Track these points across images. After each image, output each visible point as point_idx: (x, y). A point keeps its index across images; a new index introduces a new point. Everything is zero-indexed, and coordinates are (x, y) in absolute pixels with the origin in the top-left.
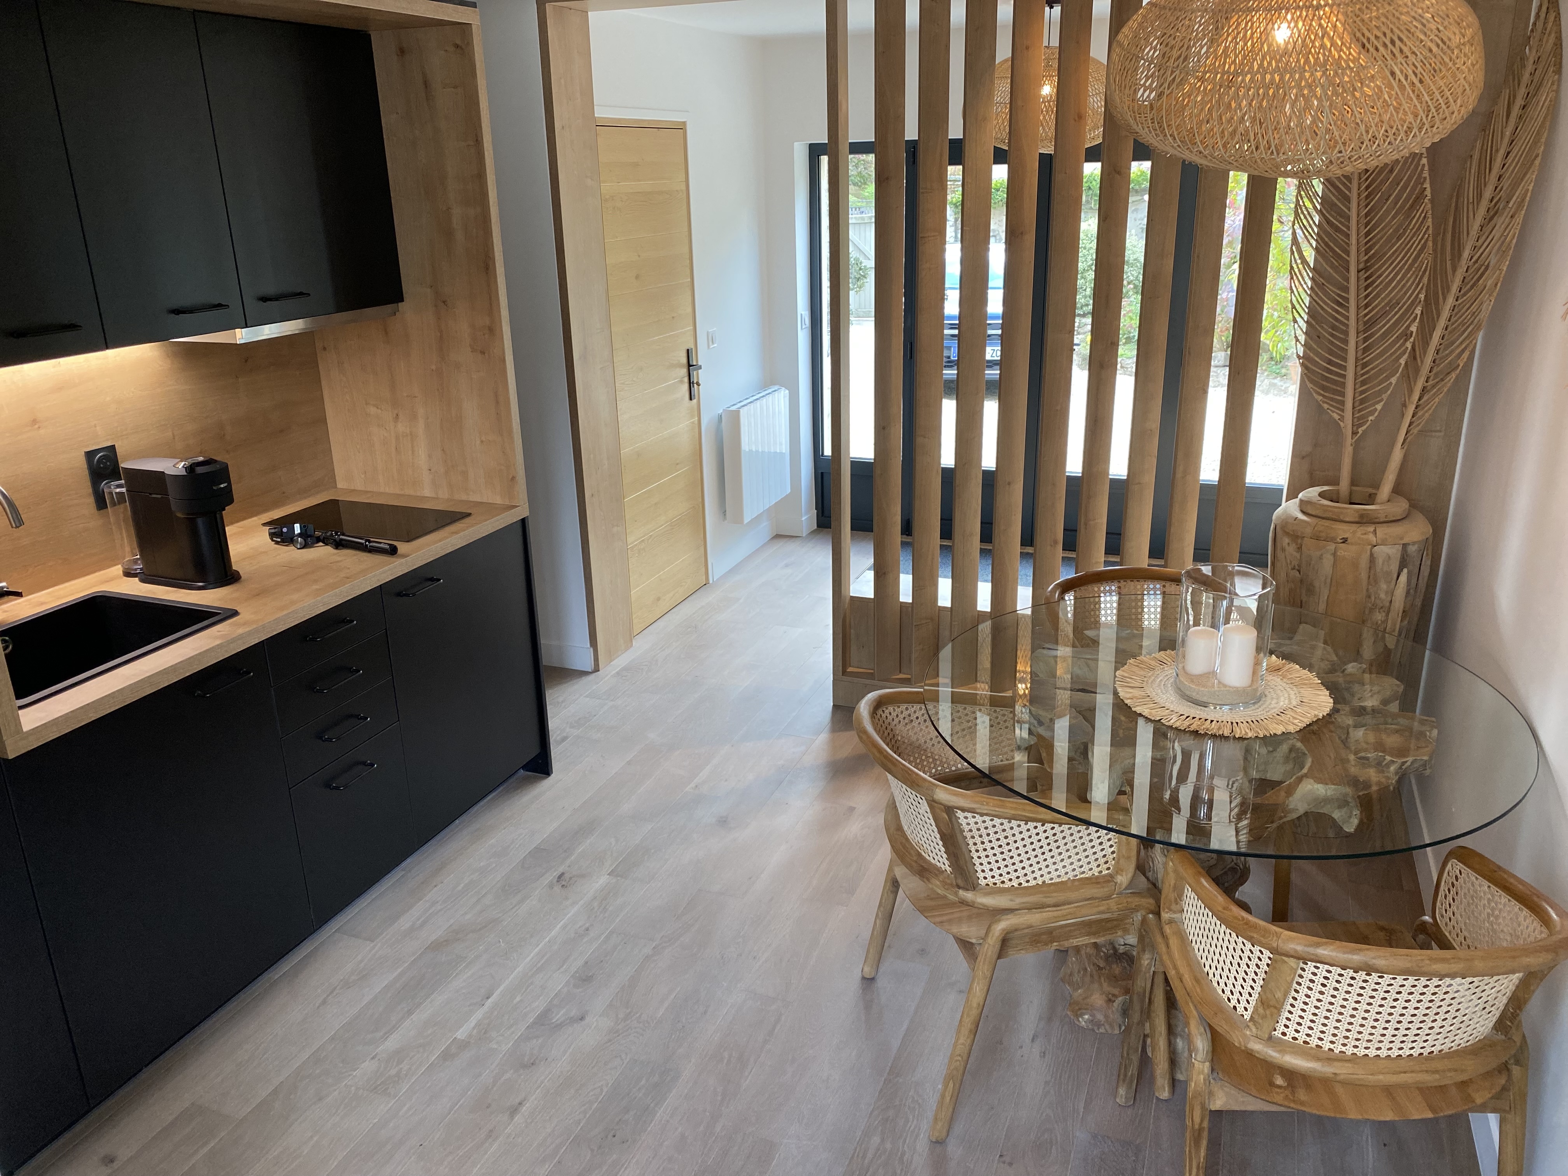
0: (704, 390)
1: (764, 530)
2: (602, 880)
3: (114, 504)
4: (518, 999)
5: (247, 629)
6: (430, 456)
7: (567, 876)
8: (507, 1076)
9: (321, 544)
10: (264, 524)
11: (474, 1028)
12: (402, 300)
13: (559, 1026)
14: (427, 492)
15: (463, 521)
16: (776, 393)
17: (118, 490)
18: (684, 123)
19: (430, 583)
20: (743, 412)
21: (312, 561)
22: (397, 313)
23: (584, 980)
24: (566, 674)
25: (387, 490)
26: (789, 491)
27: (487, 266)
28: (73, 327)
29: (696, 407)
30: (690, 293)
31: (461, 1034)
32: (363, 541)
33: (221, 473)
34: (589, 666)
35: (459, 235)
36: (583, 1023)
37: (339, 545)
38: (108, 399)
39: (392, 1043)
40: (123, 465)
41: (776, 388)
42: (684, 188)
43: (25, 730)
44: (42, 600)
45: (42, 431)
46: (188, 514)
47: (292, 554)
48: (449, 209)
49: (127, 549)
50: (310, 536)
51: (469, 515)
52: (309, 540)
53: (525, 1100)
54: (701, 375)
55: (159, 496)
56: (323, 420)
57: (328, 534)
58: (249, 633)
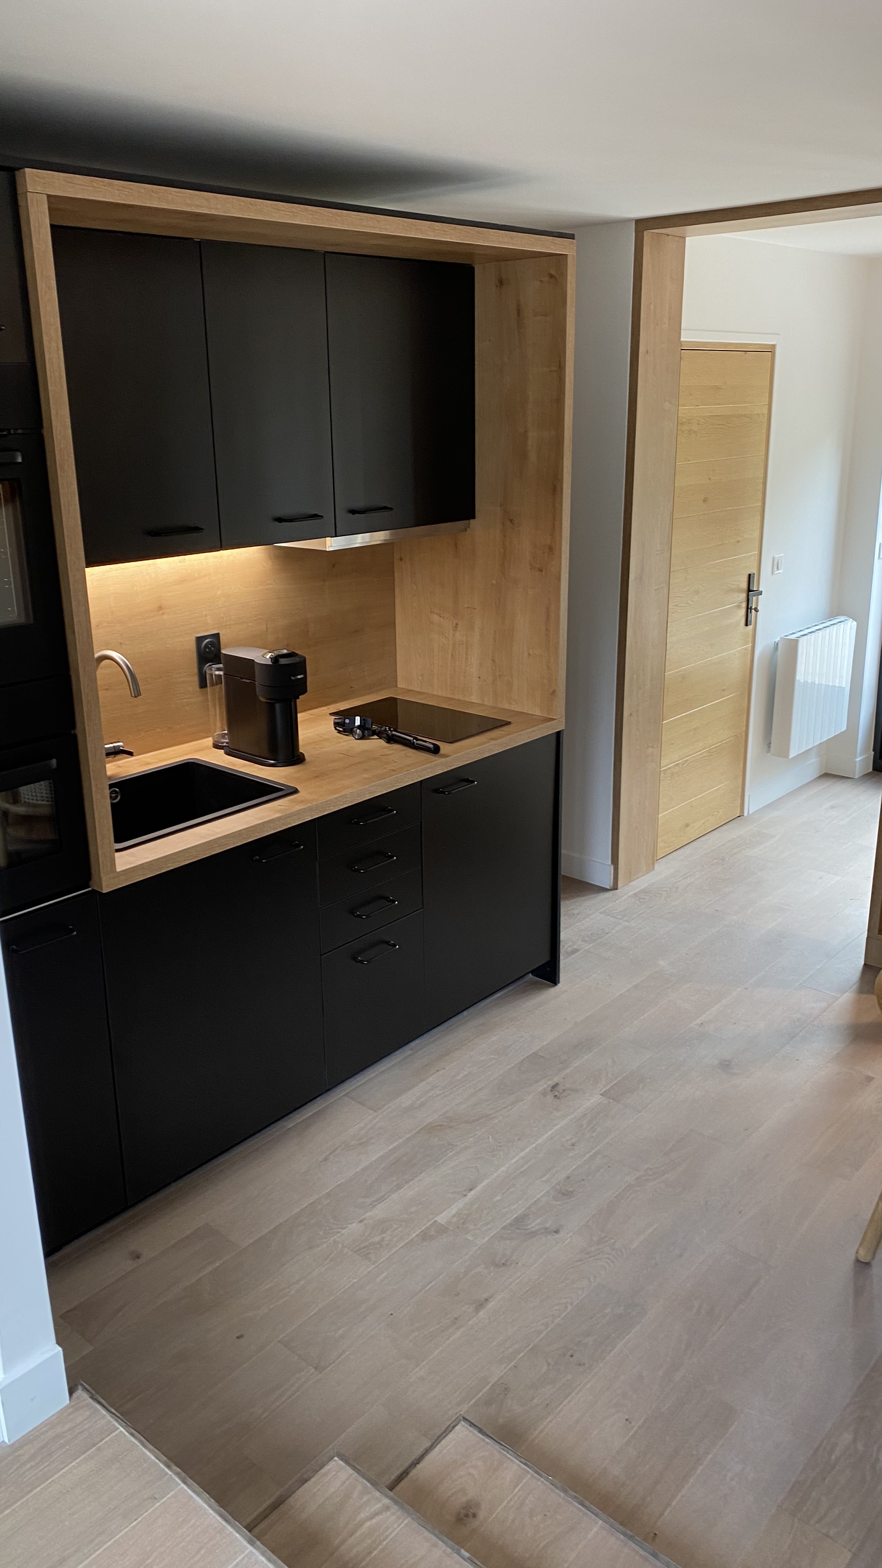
0: (762, 618)
1: (812, 767)
2: (593, 1099)
3: (212, 685)
4: (498, 1198)
5: (303, 807)
6: (481, 665)
7: (561, 1088)
8: (479, 1269)
9: (376, 737)
10: (332, 714)
11: (454, 1216)
12: (473, 517)
13: (534, 1234)
14: (474, 699)
15: (501, 729)
16: (842, 624)
17: (217, 673)
18: (774, 346)
19: (465, 783)
20: (802, 643)
21: (365, 751)
22: (468, 530)
23: (564, 1194)
24: (585, 888)
25: (440, 694)
26: (844, 728)
27: (555, 488)
28: (197, 529)
29: (751, 633)
30: (759, 518)
31: (442, 1219)
32: (412, 739)
33: (300, 666)
34: (608, 884)
35: (533, 456)
36: (557, 1236)
37: (391, 740)
38: (219, 592)
39: (379, 1212)
40: (223, 651)
41: (842, 618)
42: (766, 411)
43: (118, 870)
44: (148, 760)
45: (165, 617)
46: (270, 699)
47: (350, 743)
48: (526, 432)
49: (219, 724)
50: (368, 729)
51: (509, 723)
52: (366, 732)
53: (491, 1297)
54: (761, 603)
55: (248, 681)
56: (393, 625)
57: (383, 729)
58: (304, 811)
